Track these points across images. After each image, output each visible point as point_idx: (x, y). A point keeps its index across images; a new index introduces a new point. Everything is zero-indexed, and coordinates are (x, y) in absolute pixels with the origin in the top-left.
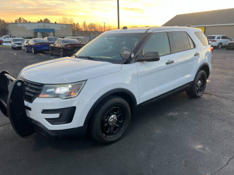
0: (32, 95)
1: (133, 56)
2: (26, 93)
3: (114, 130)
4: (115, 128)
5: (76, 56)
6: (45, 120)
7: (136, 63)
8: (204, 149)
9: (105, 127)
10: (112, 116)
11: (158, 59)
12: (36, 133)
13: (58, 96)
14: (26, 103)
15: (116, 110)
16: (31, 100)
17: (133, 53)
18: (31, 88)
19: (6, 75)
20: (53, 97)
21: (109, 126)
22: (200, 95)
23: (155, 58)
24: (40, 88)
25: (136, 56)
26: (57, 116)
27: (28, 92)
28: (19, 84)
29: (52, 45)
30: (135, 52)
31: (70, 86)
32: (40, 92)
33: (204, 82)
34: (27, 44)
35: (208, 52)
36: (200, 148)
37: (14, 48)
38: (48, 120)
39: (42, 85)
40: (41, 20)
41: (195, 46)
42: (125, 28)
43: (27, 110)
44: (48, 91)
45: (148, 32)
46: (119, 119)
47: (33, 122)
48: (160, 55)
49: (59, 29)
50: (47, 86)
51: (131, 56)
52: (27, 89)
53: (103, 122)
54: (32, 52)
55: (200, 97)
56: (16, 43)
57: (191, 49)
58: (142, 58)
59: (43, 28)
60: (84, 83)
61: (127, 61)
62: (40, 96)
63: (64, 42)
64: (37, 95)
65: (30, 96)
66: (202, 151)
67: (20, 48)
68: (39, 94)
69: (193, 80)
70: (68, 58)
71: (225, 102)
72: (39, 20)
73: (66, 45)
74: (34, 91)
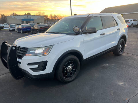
0: (21, 55)
1: (80, 30)
2: (18, 54)
3: (70, 75)
4: (71, 73)
5: (46, 32)
6: (29, 69)
7: (82, 35)
8: (124, 85)
9: (65, 73)
10: (69, 67)
11: (95, 32)
12: (24, 77)
13: (37, 55)
14: (18, 60)
15: (71, 63)
16: (21, 58)
17: (81, 29)
18: (20, 51)
19: (6, 43)
20: (34, 56)
21: (67, 72)
22: (121, 54)
23: (93, 31)
24: (26, 50)
25: (82, 31)
26: (36, 66)
27: (19, 53)
28: (14, 48)
29: (33, 28)
30: (82, 28)
31: (44, 49)
32: (26, 53)
33: (123, 46)
34: (18, 28)
35: (125, 28)
36: (122, 84)
37: (10, 31)
38: (31, 69)
39: (27, 49)
40: (26, 14)
41: (117, 25)
42: (75, 15)
43: (19, 64)
44: (31, 52)
45: (89, 16)
46: (73, 68)
47: (22, 70)
48: (97, 30)
49: (36, 19)
50: (30, 49)
51: (79, 31)
52: (19, 51)
53: (64, 70)
54: (21, 32)
55: (121, 55)
56: (11, 28)
57: (115, 26)
58: (86, 32)
59: (27, 18)
60: (52, 47)
61: (77, 34)
62: (26, 55)
63: (39, 26)
64: (24, 54)
65: (20, 55)
66: (123, 86)
67: (14, 30)
68: (26, 54)
69: (117, 45)
70: (42, 33)
71: (136, 58)
72: (25, 14)
73: (40, 28)
74: (22, 52)
